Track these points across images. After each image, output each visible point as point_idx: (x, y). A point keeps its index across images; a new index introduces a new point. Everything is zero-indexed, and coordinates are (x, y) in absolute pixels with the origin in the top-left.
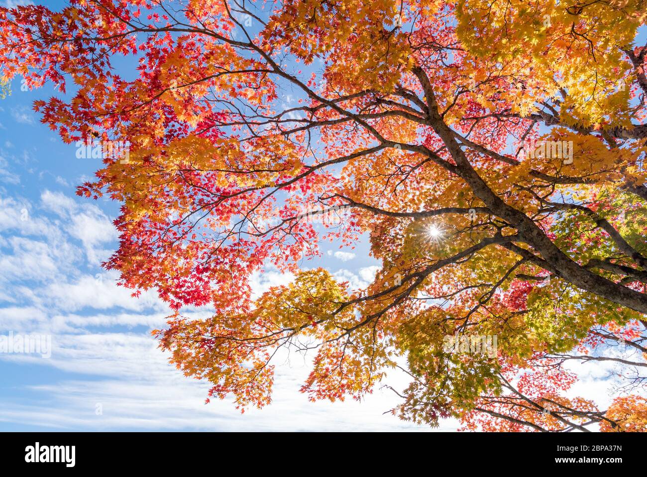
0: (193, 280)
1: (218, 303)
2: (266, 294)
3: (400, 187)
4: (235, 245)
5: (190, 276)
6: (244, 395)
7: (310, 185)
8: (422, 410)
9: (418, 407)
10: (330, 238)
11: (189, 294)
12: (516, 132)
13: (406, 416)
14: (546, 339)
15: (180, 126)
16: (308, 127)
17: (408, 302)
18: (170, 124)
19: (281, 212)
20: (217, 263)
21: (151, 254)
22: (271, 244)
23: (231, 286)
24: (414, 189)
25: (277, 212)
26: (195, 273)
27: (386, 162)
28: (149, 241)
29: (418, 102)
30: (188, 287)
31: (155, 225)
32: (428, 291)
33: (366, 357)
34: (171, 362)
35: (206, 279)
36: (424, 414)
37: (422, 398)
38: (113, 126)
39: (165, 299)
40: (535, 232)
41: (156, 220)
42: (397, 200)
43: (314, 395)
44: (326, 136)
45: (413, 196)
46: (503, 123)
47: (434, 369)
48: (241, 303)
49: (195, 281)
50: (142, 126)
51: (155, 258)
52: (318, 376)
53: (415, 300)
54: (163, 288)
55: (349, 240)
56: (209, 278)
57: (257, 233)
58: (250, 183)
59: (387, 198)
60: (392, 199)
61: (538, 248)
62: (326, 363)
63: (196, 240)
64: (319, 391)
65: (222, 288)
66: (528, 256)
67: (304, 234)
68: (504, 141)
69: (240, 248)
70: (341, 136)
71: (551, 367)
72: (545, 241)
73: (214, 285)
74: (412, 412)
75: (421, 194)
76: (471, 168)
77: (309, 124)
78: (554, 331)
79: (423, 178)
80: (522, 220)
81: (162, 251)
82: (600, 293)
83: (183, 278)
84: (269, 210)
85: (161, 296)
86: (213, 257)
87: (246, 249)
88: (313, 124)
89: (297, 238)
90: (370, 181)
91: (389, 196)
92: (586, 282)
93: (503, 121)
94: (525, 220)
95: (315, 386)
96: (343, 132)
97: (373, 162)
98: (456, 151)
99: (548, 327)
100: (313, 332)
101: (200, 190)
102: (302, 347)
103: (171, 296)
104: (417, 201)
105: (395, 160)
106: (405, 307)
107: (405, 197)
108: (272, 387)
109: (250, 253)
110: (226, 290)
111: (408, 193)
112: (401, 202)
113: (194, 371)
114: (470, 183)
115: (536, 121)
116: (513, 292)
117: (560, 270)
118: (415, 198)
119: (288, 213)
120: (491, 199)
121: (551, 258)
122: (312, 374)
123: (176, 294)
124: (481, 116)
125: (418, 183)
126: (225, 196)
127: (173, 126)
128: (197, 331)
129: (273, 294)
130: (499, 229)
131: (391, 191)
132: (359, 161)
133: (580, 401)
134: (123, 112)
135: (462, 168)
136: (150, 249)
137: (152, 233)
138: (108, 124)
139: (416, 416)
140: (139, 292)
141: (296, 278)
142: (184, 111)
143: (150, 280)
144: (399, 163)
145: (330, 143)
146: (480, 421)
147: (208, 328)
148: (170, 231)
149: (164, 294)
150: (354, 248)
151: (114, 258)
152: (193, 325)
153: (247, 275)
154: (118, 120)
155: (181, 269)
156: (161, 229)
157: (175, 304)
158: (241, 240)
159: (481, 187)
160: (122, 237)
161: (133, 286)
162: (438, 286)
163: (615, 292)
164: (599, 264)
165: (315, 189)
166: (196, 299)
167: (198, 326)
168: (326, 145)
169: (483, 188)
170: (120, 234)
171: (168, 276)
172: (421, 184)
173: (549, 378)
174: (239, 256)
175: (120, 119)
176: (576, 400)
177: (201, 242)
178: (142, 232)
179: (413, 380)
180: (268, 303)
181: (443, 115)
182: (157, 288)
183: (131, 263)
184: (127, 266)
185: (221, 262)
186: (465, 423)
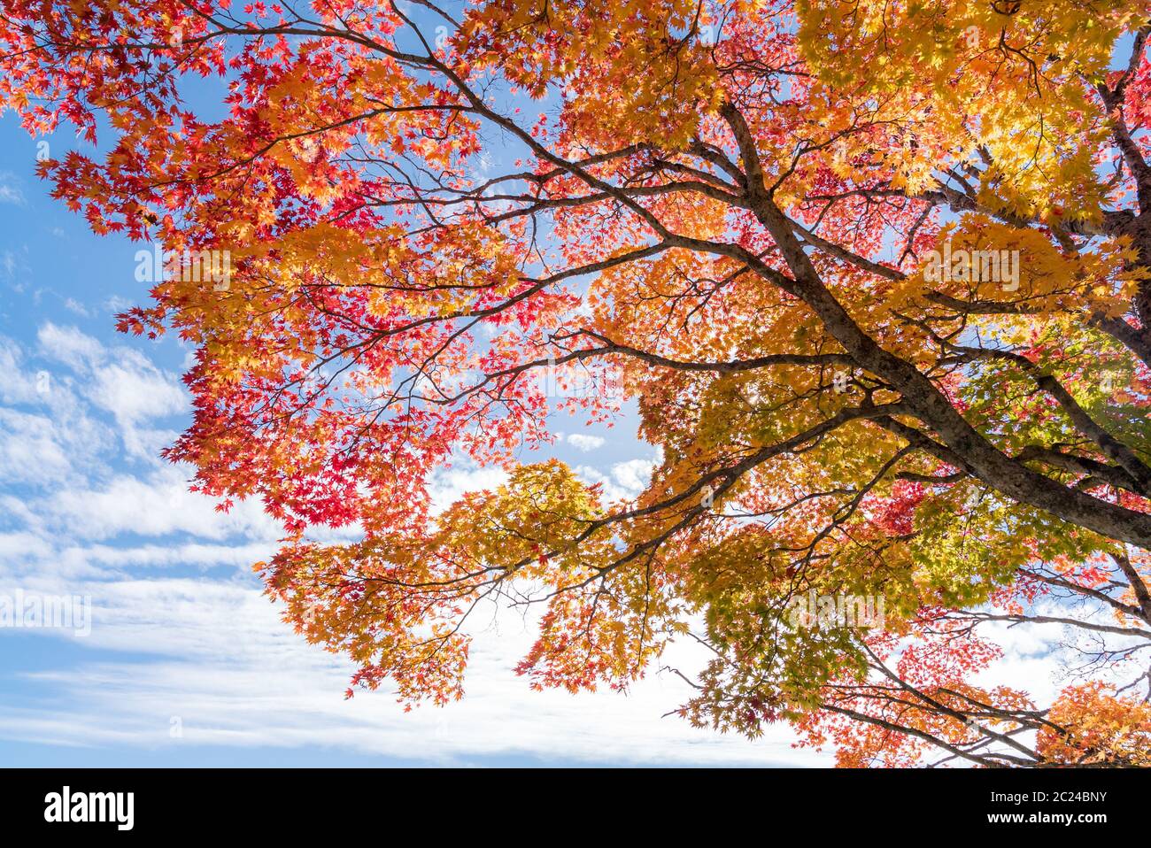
0: (326, 481)
1: (370, 520)
2: (458, 505)
3: (695, 318)
4: (402, 419)
5: (321, 473)
6: (414, 683)
7: (535, 313)
8: (730, 709)
9: (722, 704)
10: (571, 408)
11: (318, 504)
12: (899, 222)
13: (703, 720)
15: (301, 205)
16: (532, 210)
17: (706, 521)
18: (285, 201)
19: (483, 361)
20: (370, 451)
21: (251, 433)
22: (465, 417)
23: (394, 492)
24: (719, 321)
25: (476, 361)
26: (330, 468)
27: (670, 272)
28: (247, 410)
29: (728, 166)
30: (318, 493)
31: (259, 382)
32: (743, 502)
33: (633, 614)
34: (286, 620)
35: (350, 480)
36: (734, 715)
37: (730, 688)
38: (183, 205)
39: (277, 515)
40: (931, 399)
42: (688, 341)
43: (540, 679)
44: (564, 226)
45: (718, 335)
46: (875, 207)
47: (753, 636)
48: (410, 521)
49: (331, 483)
50: (235, 204)
51: (258, 440)
52: (549, 648)
53: (720, 518)
54: (272, 494)
55: (603, 412)
56: (355, 476)
57: (441, 399)
58: (426, 310)
59: (672, 338)
60: (680, 339)
61: (935, 425)
62: (562, 627)
63: (334, 409)
64: (549, 674)
65: (376, 496)
66: (918, 440)
67: (523, 401)
68: (877, 239)
69: (411, 424)
70: (591, 226)
71: (955, 635)
72: (948, 414)
74: (713, 712)
75: (732, 330)
76: (820, 286)
77: (533, 204)
78: (958, 571)
79: (735, 303)
80: (909, 378)
81: (271, 428)
82: (1042, 505)
84: (462, 358)
85: (269, 509)
86: (363, 440)
87: (421, 427)
88: (541, 204)
89: (511, 407)
90: (642, 307)
91: (676, 333)
92: (1019, 486)
93: (876, 202)
94: (914, 376)
95: (542, 665)
96: (593, 220)
97: (646, 273)
98: (794, 254)
99: (949, 563)
100: (539, 572)
101: (338, 321)
102: (520, 599)
103: (288, 510)
104: (723, 344)
105: (687, 270)
106: (702, 530)
107: (703, 335)
108: (465, 672)
109: (427, 433)
110: (385, 499)
111: (709, 329)
112: (695, 345)
113: (324, 638)
114: (819, 311)
115: (934, 204)
116: (892, 505)
117: (974, 465)
118: (721, 338)
119: (496, 364)
120: (856, 341)
121: (958, 444)
122: (537, 645)
123: (296, 506)
124: (839, 193)
125: (726, 311)
126: (381, 331)
127: (290, 204)
128: (333, 567)
129: (471, 505)
130: (869, 392)
131: (678, 325)
132: (622, 271)
133: (1004, 693)
134: (201, 180)
135: (805, 285)
136: (250, 424)
137: (253, 396)
138: (174, 200)
139: (720, 718)
140: (230, 503)
141: (510, 477)
142: (310, 178)
143: (249, 481)
144: (693, 276)
145: (572, 238)
146: (831, 729)
147: (353, 561)
148: (285, 393)
149: (274, 505)
150: (611, 425)
151: (184, 440)
152: (327, 554)
153: (423, 472)
154: (191, 194)
155: (305, 461)
156: (270, 389)
157: (294, 523)
158: (412, 410)
159: (838, 318)
160: (198, 402)
161: (219, 491)
162: (761, 493)
163: (1067, 503)
164: (1042, 455)
165: (544, 321)
166: (332, 515)
167: (336, 558)
168: (564, 242)
169: (843, 320)
170: (194, 396)
171: (282, 473)
172: (732, 314)
173: (952, 653)
174: (408, 438)
175: (195, 192)
176: (997, 692)
177: (341, 413)
178: (235, 394)
179: (715, 656)
180: (461, 521)
181: (772, 190)
182: (263, 495)
183: (215, 450)
184: (208, 456)
185: (377, 449)
186: (805, 734)
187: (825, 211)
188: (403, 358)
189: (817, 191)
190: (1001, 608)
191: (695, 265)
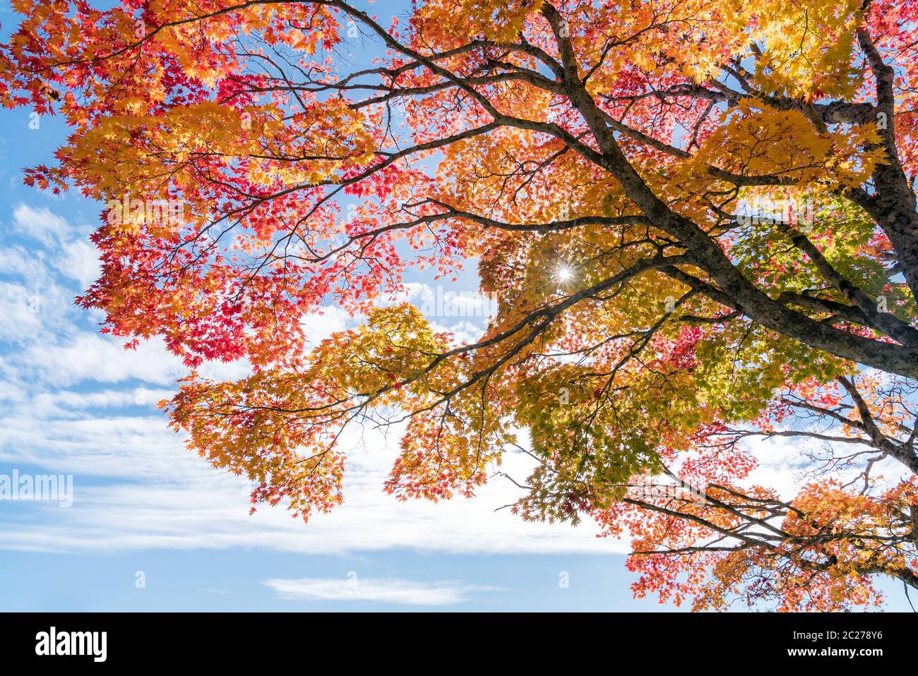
0: (218, 324)
1: (255, 356)
2: (327, 342)
3: (522, 194)
4: (280, 271)
5: (213, 318)
6: (303, 496)
7: (391, 186)
8: (553, 504)
9: (546, 500)
10: (421, 264)
11: (212, 344)
12: (686, 121)
13: (532, 514)
14: (720, 403)
15: (190, 92)
16: (387, 98)
17: (531, 361)
18: (175, 88)
19: (348, 227)
20: (253, 299)
21: (152, 285)
22: (334, 274)
23: (275, 332)
24: (542, 197)
25: (342, 227)
26: (221, 313)
27: (502, 156)
28: (149, 266)
29: (549, 60)
30: (211, 335)
31: (158, 242)
32: (561, 345)
33: (473, 433)
34: (190, 447)
35: (238, 323)
36: (556, 508)
37: (552, 487)
38: (81, 83)
39: (177, 352)
40: (710, 251)
41: (158, 234)
42: (517, 213)
43: (403, 491)
44: (415, 117)
45: (541, 208)
46: (668, 107)
47: (568, 446)
48: (289, 356)
49: (222, 326)
50: (129, 83)
51: (159, 291)
52: (408, 464)
53: (542, 357)
54: (172, 335)
55: (447, 267)
56: (242, 319)
57: (314, 258)
58: (301, 179)
59: (504, 210)
60: (510, 211)
61: (712, 272)
62: (418, 446)
63: (223, 264)
64: (409, 485)
65: (260, 335)
66: (698, 286)
67: (382, 260)
68: (669, 135)
69: (287, 276)
70: (436, 117)
71: (722, 448)
72: (722, 263)
73: (249, 331)
74: (539, 507)
75: (552, 205)
76: (623, 159)
77: (388, 93)
78: (730, 392)
79: (555, 182)
80: (693, 234)
81: (170, 280)
82: (795, 334)
83: (202, 322)
84: (331, 225)
85: (170, 347)
86: (247, 290)
87: (296, 278)
88: (394, 93)
89: (372, 265)
90: (479, 184)
91: (506, 206)
92: (776, 320)
93: (669, 104)
94: (697, 233)
95: (404, 479)
96: (439, 112)
97: (483, 157)
98: (603, 134)
99: (723, 386)
100: (398, 399)
101: (224, 190)
102: (382, 422)
103: (186, 348)
104: (545, 215)
105: (516, 155)
106: (528, 368)
107: (529, 209)
108: (343, 481)
109: (302, 283)
110: (268, 338)
111: (533, 203)
112: (523, 216)
113: (225, 461)
114: (622, 179)
115: (715, 102)
116: (675, 349)
117: (742, 304)
118: (544, 211)
119: (359, 229)
120: (651, 204)
121: (730, 287)
122: (398, 462)
123: (193, 345)
124: (639, 94)
125: (548, 189)
126: (262, 198)
127: (180, 91)
128: (225, 400)
129: (338, 344)
130: (660, 248)
131: (509, 201)
132: (462, 154)
133: (758, 490)
134: (97, 61)
135: (611, 158)
136: (152, 277)
137: (155, 255)
138: (74, 80)
139: (546, 512)
140: (136, 342)
141: (369, 318)
142: (195, 63)
143: (152, 324)
144: (521, 160)
145: (421, 128)
146: (626, 522)
147: (241, 394)
148: (180, 251)
149: (174, 344)
150: (454, 279)
151: (94, 290)
152: (219, 389)
153: (300, 314)
154: (89, 74)
155: (199, 307)
156: (168, 248)
157: (192, 359)
158: (288, 264)
159: (636, 186)
160: (105, 258)
161: (127, 331)
162: (575, 337)
163: (813, 332)
164: (794, 299)
165: (398, 193)
166: (223, 351)
167: (227, 392)
168: (415, 130)
169: (640, 187)
170: (101, 253)
171: (181, 317)
172: (552, 191)
173: (720, 464)
174: (285, 288)
175: (92, 72)
176: (753, 490)
177: (229, 267)
178: (138, 252)
179: (539, 464)
180: (330, 356)
181: (585, 80)
182: (164, 336)
183: (122, 297)
184: (115, 303)
185: (260, 297)
186: (607, 526)
187: (627, 109)
188: (281, 224)
189: (622, 93)
190: (757, 425)
191: (522, 151)
